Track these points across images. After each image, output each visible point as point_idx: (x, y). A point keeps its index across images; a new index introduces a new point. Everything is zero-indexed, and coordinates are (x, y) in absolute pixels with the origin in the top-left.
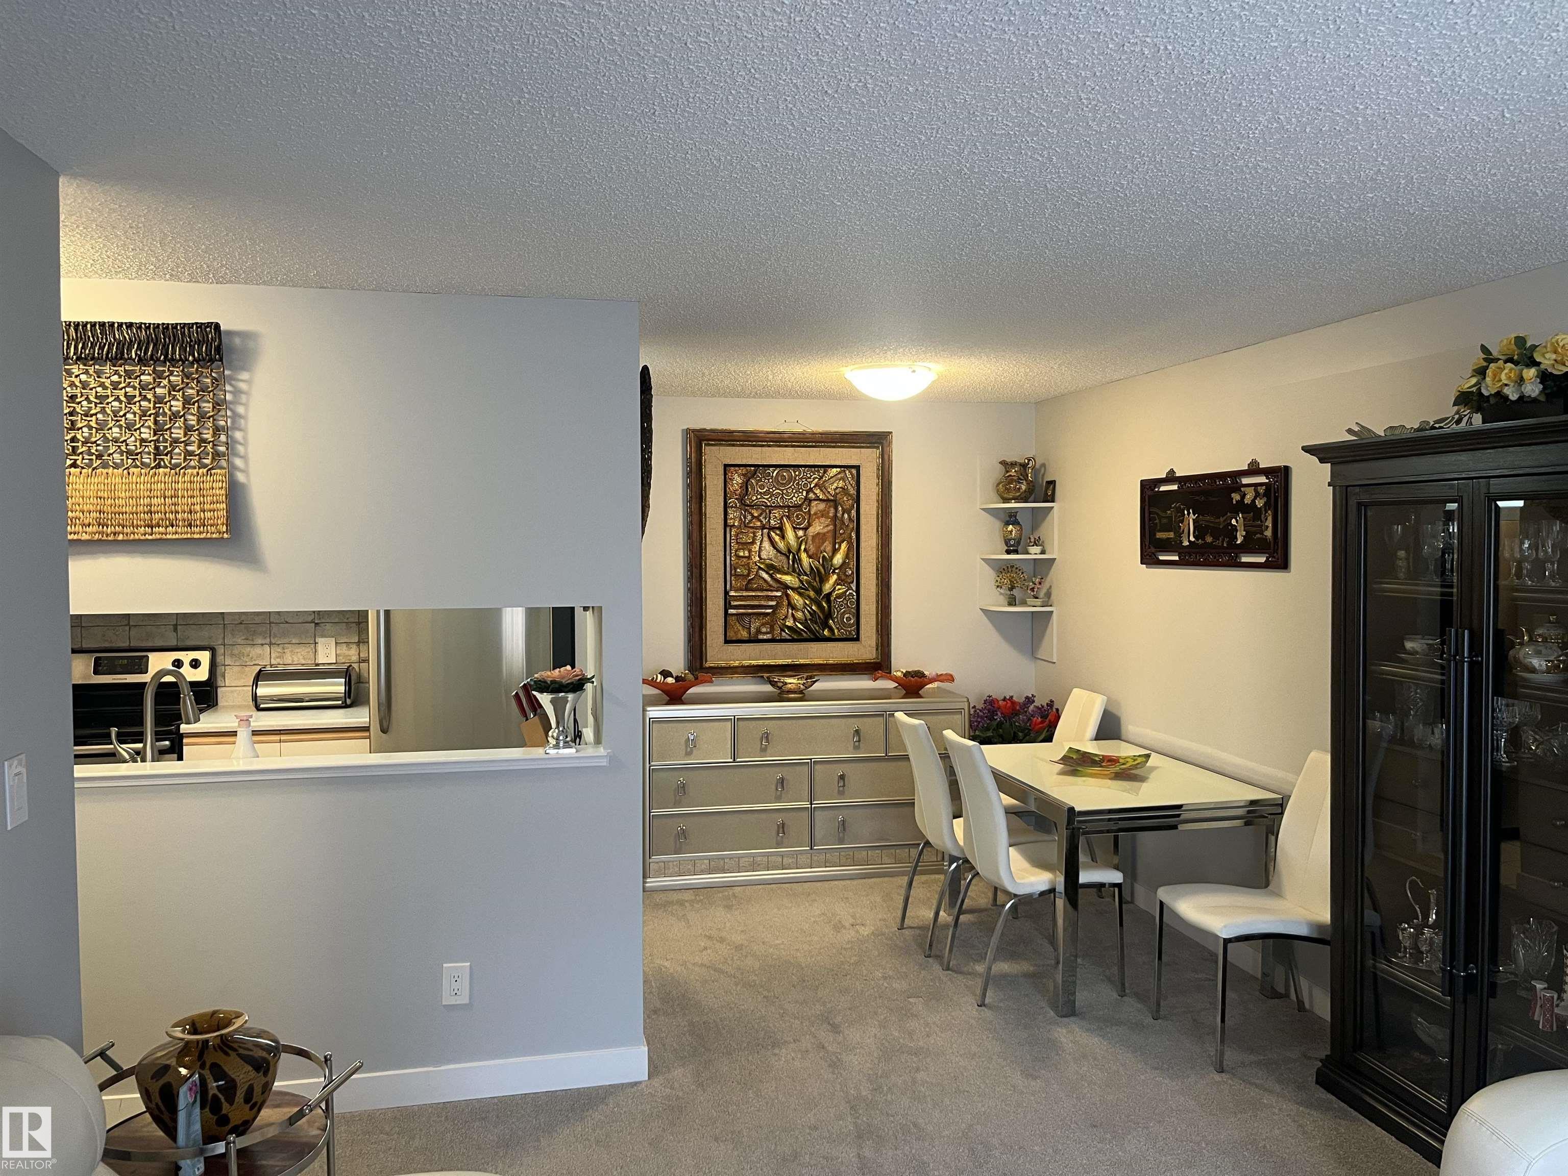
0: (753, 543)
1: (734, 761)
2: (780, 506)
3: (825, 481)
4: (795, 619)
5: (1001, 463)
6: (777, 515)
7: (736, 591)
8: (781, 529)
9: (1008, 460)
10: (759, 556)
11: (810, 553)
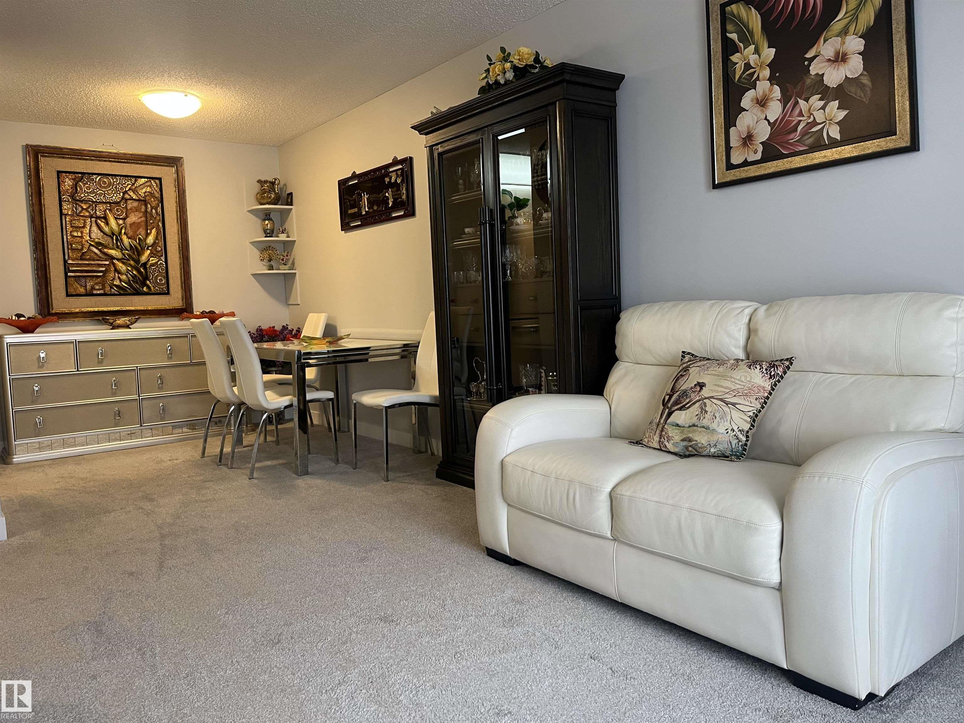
0: (84, 227)
1: (78, 371)
2: (103, 202)
3: (137, 187)
4: (121, 280)
5: (258, 182)
6: (101, 208)
7: (73, 260)
8: (105, 218)
9: (263, 180)
10: (90, 236)
11: (129, 235)
